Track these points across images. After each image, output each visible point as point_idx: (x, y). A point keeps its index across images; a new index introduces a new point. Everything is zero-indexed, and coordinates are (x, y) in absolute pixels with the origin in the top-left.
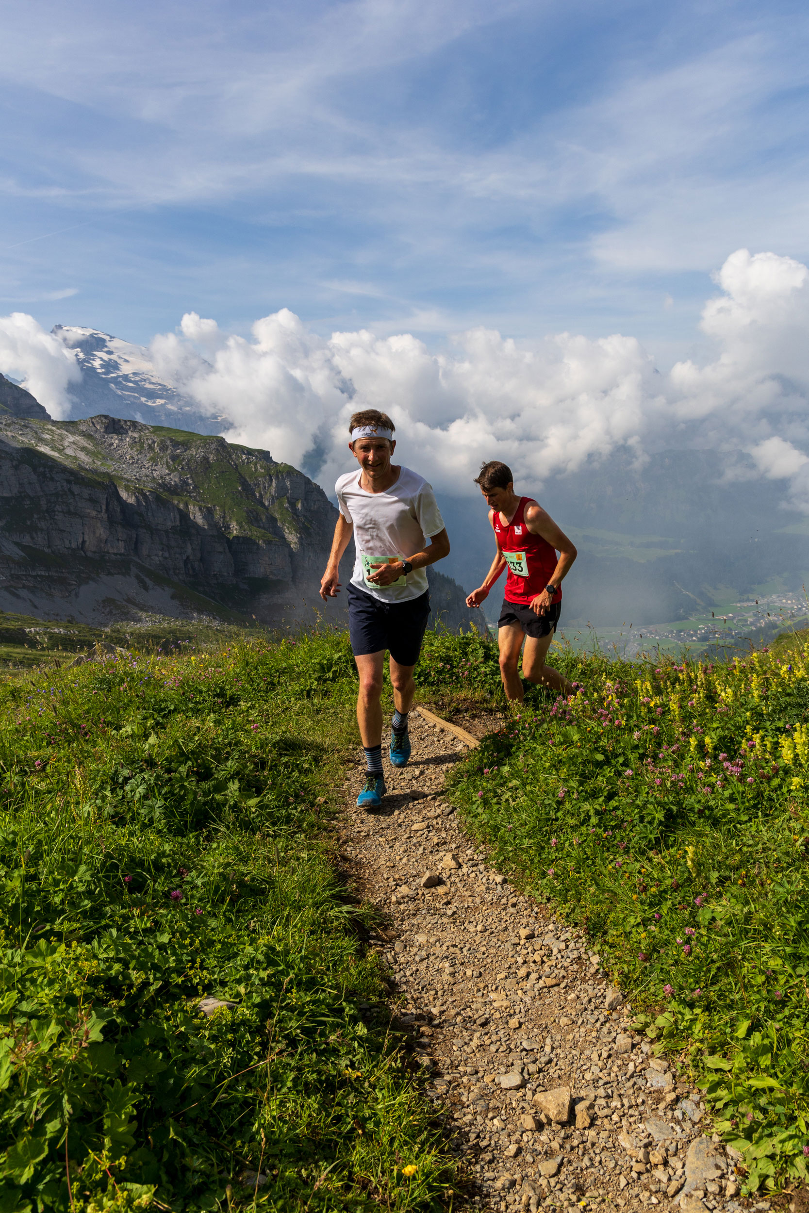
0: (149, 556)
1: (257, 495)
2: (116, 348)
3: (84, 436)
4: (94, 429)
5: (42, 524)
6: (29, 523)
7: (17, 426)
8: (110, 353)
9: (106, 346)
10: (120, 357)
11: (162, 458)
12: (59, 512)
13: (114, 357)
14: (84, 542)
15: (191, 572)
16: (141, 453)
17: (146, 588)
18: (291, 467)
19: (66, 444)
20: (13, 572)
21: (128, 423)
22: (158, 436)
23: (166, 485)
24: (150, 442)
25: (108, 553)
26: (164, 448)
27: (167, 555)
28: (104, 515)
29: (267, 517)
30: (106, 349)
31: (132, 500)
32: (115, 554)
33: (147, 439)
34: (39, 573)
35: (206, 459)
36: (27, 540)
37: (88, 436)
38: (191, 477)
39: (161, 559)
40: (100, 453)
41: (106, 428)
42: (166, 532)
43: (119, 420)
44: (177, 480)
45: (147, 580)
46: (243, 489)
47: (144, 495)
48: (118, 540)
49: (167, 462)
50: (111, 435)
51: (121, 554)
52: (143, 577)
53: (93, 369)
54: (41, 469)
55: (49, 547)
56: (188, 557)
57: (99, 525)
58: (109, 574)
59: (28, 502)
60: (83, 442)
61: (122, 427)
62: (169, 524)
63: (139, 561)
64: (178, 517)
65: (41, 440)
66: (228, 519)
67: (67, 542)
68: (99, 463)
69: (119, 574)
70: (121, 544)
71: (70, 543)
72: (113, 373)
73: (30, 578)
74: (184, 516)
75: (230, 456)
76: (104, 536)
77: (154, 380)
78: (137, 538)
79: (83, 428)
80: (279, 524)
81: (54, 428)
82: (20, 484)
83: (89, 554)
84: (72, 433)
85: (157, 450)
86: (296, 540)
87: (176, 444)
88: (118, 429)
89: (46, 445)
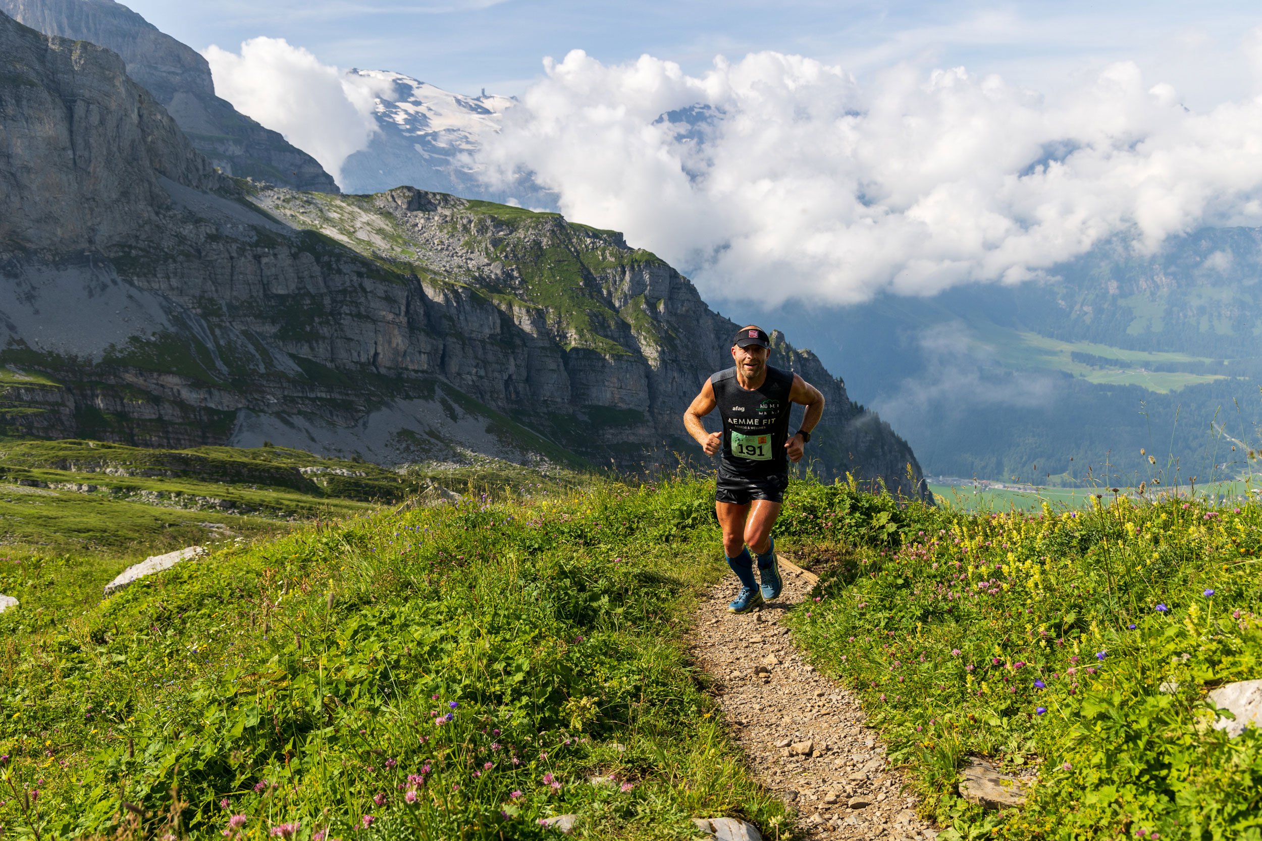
0: (459, 374)
1: (605, 292)
2: (426, 97)
3: (381, 214)
4: (394, 205)
5: (325, 331)
6: (308, 328)
7: (298, 202)
8: (417, 103)
9: (413, 95)
10: (430, 109)
11: (480, 242)
12: (346, 314)
13: (422, 109)
14: (376, 354)
15: (513, 396)
16: (453, 235)
17: (454, 418)
18: (651, 255)
19: (358, 225)
20: (286, 393)
21: (438, 197)
22: (476, 213)
23: (484, 279)
24: (465, 221)
25: (407, 369)
26: (482, 229)
27: (482, 373)
28: (403, 319)
29: (617, 323)
31: (439, 299)
32: (416, 371)
33: (462, 218)
34: (319, 395)
35: (537, 243)
36: (304, 351)
37: (386, 214)
38: (517, 268)
39: (475, 378)
40: (400, 237)
41: (409, 203)
42: (483, 341)
43: (426, 193)
44: (499, 272)
45: (456, 406)
46: (585, 284)
47: (455, 292)
48: (420, 352)
49: (487, 248)
50: (415, 213)
51: (423, 372)
52: (451, 402)
53: (395, 125)
54: (326, 258)
55: (332, 361)
56: (510, 376)
57: (396, 332)
58: (407, 397)
59: (308, 302)
60: (380, 222)
61: (430, 202)
62: (487, 331)
63: (446, 381)
64: (498, 321)
65: (327, 220)
66: (564, 325)
67: (355, 354)
68: (399, 250)
69: (419, 397)
70: (424, 357)
71: (359, 355)
72: (419, 130)
73: (307, 402)
74: (506, 320)
75: (570, 240)
76: (402, 347)
77: (471, 139)
78: (444, 350)
79: (380, 203)
80: (633, 332)
81: (344, 205)
82: (299, 278)
83: (383, 371)
84: (366, 211)
85: (474, 231)
86: (656, 355)
87: (499, 224)
88: (425, 205)
89: (334, 227)
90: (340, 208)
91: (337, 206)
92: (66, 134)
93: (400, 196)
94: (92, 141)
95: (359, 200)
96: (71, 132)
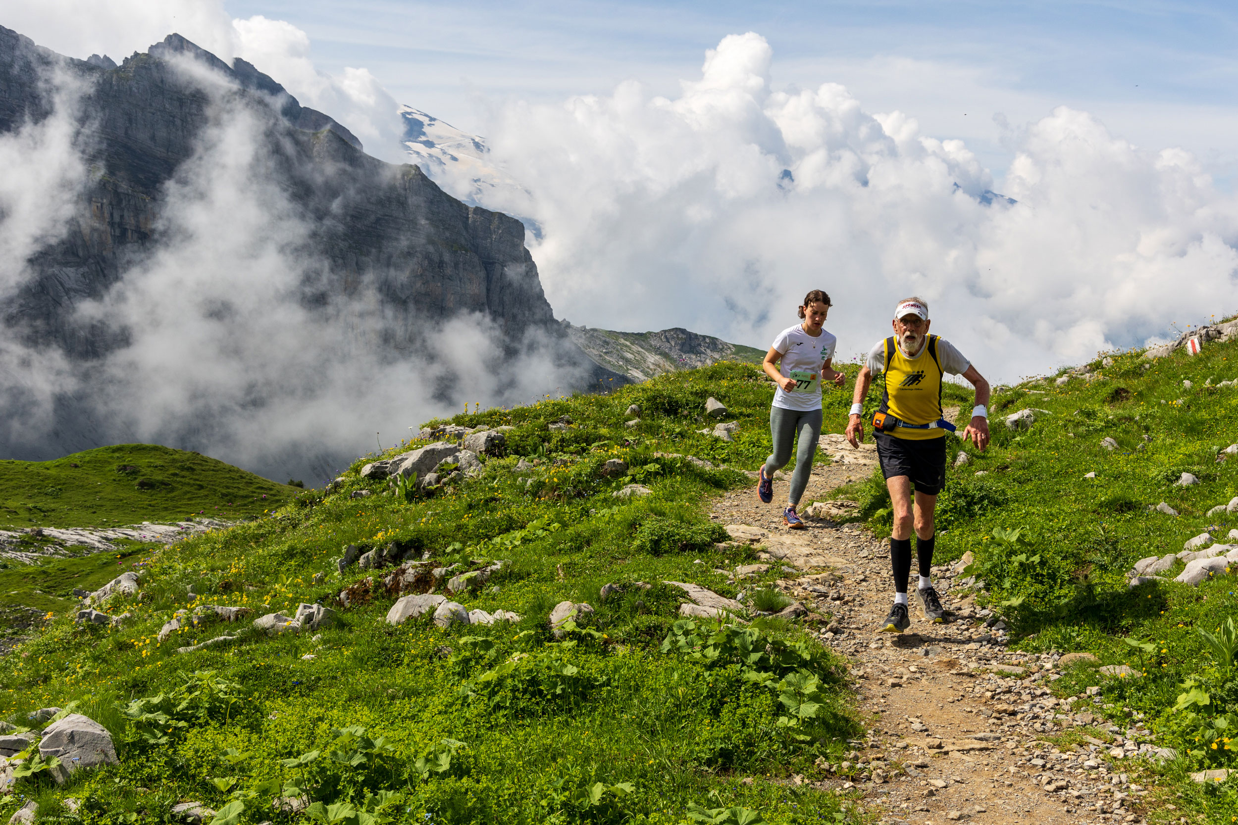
3: (660, 354)
4: (668, 345)
9: (424, 134)
21: (707, 340)
30: (423, 138)
41: (683, 345)
43: (696, 335)
50: (689, 355)
60: (663, 362)
61: (700, 345)
81: (628, 343)
84: (647, 350)
88: (695, 347)
89: (637, 368)
90: (626, 346)
91: (623, 345)
92: (485, 291)
93: (674, 338)
94: (505, 298)
95: (636, 339)
96: (488, 290)
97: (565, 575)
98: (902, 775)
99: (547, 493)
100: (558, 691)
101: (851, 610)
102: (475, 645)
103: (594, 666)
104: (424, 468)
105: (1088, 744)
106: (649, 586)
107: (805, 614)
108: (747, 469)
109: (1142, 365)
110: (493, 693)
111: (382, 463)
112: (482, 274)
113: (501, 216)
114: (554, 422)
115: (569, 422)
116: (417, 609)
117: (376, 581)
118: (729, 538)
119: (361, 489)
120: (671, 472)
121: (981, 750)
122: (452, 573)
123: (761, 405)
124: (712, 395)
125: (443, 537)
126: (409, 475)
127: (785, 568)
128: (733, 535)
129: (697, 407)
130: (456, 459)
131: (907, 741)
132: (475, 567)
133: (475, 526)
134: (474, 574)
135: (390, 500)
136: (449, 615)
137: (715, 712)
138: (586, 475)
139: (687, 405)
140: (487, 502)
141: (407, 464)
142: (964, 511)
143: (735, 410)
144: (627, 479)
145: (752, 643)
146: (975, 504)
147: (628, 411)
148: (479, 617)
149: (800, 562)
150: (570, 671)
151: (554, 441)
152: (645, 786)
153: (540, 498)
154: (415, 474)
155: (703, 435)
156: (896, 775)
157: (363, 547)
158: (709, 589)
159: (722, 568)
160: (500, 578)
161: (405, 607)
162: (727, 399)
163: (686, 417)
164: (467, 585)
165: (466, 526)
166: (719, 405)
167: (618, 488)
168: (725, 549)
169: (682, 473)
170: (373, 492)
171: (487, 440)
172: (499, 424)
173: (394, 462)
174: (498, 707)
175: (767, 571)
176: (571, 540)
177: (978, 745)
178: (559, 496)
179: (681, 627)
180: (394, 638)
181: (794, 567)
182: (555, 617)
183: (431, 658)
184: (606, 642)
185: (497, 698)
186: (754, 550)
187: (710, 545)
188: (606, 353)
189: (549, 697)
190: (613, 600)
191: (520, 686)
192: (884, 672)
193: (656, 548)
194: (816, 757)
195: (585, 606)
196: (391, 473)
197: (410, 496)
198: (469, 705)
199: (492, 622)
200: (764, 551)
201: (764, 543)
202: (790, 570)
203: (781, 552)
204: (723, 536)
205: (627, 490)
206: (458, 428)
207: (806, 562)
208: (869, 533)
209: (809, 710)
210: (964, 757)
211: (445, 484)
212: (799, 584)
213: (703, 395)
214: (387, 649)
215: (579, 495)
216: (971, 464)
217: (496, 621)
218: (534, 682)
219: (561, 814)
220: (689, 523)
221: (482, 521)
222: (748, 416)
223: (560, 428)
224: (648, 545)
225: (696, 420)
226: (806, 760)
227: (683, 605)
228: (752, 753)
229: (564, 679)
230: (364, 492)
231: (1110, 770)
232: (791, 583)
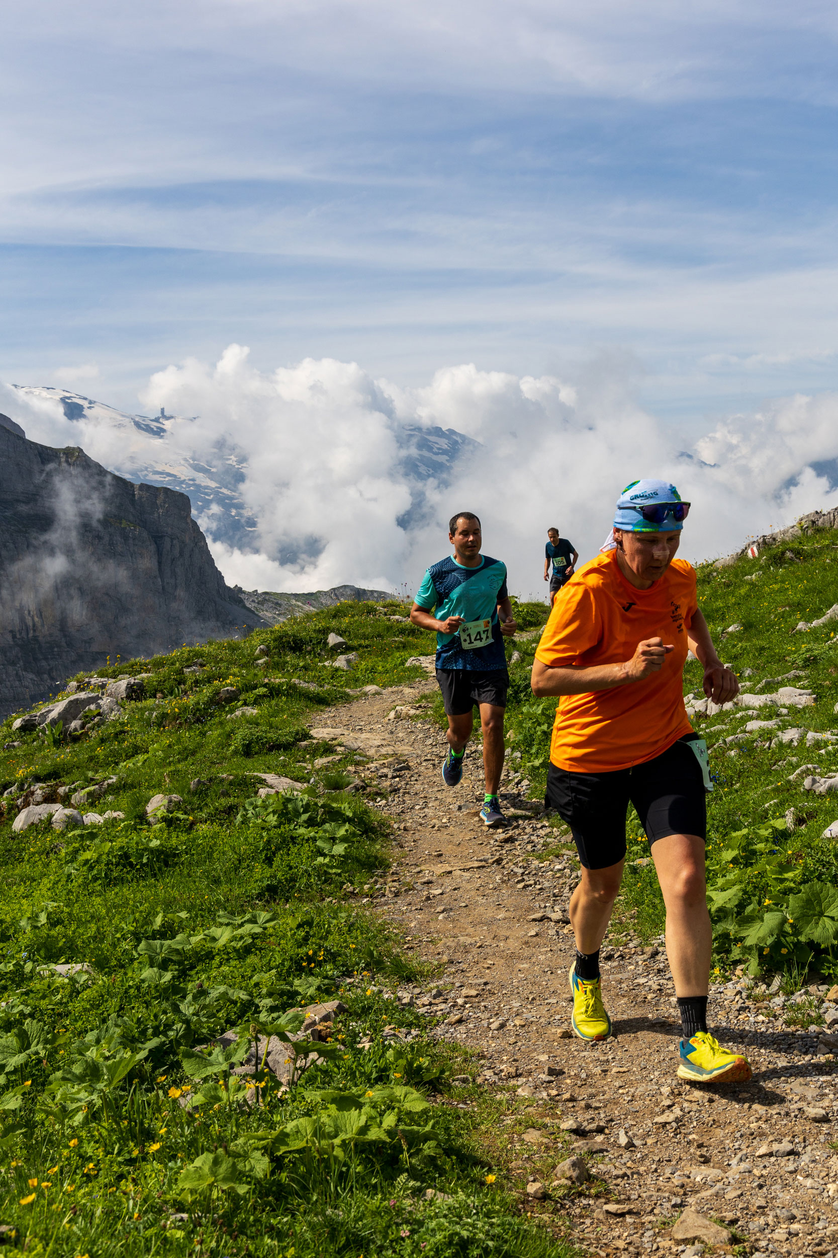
9: (85, 416)
91: (295, 605)
92: (156, 565)
93: (343, 595)
95: (307, 599)
96: (160, 563)
97: (171, 781)
98: (410, 890)
99: (170, 723)
100: (145, 861)
101: (407, 784)
102: (81, 836)
103: (177, 840)
104: (69, 716)
105: (563, 855)
106: (231, 777)
107: (364, 788)
108: (350, 688)
109: (710, 573)
110: (91, 868)
111: (31, 716)
112: (153, 548)
113: (166, 490)
114: (188, 667)
115: (202, 665)
116: (37, 817)
117: (9, 804)
118: (311, 737)
119: (13, 741)
120: (277, 695)
121: (479, 867)
122: (75, 790)
123: (379, 636)
124: (333, 631)
125: (78, 768)
126: (56, 724)
127: (357, 758)
128: (315, 735)
129: (319, 643)
130: (99, 706)
131: (423, 868)
132: (94, 782)
133: (105, 756)
134: (92, 788)
135: (40, 749)
136: (65, 819)
137: (269, 861)
138: (204, 703)
139: (311, 641)
140: (116, 735)
141: (54, 715)
142: (511, 698)
143: (355, 643)
144: (240, 703)
145: (302, 806)
146: (521, 692)
147: (257, 651)
148: (92, 818)
149: (371, 752)
150: (155, 843)
151: (189, 683)
152: (202, 916)
153: (164, 727)
154: (61, 722)
155: (324, 666)
156: (406, 891)
157: (6, 784)
158: (286, 776)
159: (304, 762)
160: (115, 789)
161: (27, 816)
162: (347, 634)
163: (309, 652)
164: (88, 799)
165: (97, 757)
166: (340, 639)
167: (231, 711)
168: (306, 746)
169: (288, 695)
170: (24, 742)
171: (127, 687)
172: (140, 673)
173: (42, 714)
174: (95, 879)
175: (340, 760)
176: (179, 753)
177: (476, 864)
178: (180, 723)
179: (251, 804)
180: (16, 841)
181: (365, 756)
182: (150, 808)
183: (48, 853)
184: (193, 824)
185: (95, 872)
186: (331, 745)
187: (293, 744)
188: (279, 615)
189: (138, 867)
190: (202, 791)
191: (114, 860)
192: (421, 825)
193: (247, 751)
194: (344, 883)
195: (176, 797)
196: (40, 724)
197: (57, 743)
198: (72, 881)
199: (102, 821)
200: (340, 745)
201: (342, 739)
202: (361, 759)
203: (356, 746)
204: (306, 736)
205: (238, 713)
206: (102, 679)
207: (377, 752)
208: (437, 726)
209: (339, 849)
210: (464, 874)
211: (89, 729)
212: (368, 769)
213: (325, 631)
214: (10, 850)
215: (198, 721)
216: (523, 661)
217: (106, 821)
218: (126, 856)
219: (131, 941)
220: (277, 728)
221: (111, 751)
222: (367, 647)
223: (195, 670)
224: (241, 748)
225: (319, 654)
226: (336, 887)
227: (261, 790)
228: (292, 887)
229: (152, 851)
230: (16, 744)
231: (572, 870)
232: (362, 768)
